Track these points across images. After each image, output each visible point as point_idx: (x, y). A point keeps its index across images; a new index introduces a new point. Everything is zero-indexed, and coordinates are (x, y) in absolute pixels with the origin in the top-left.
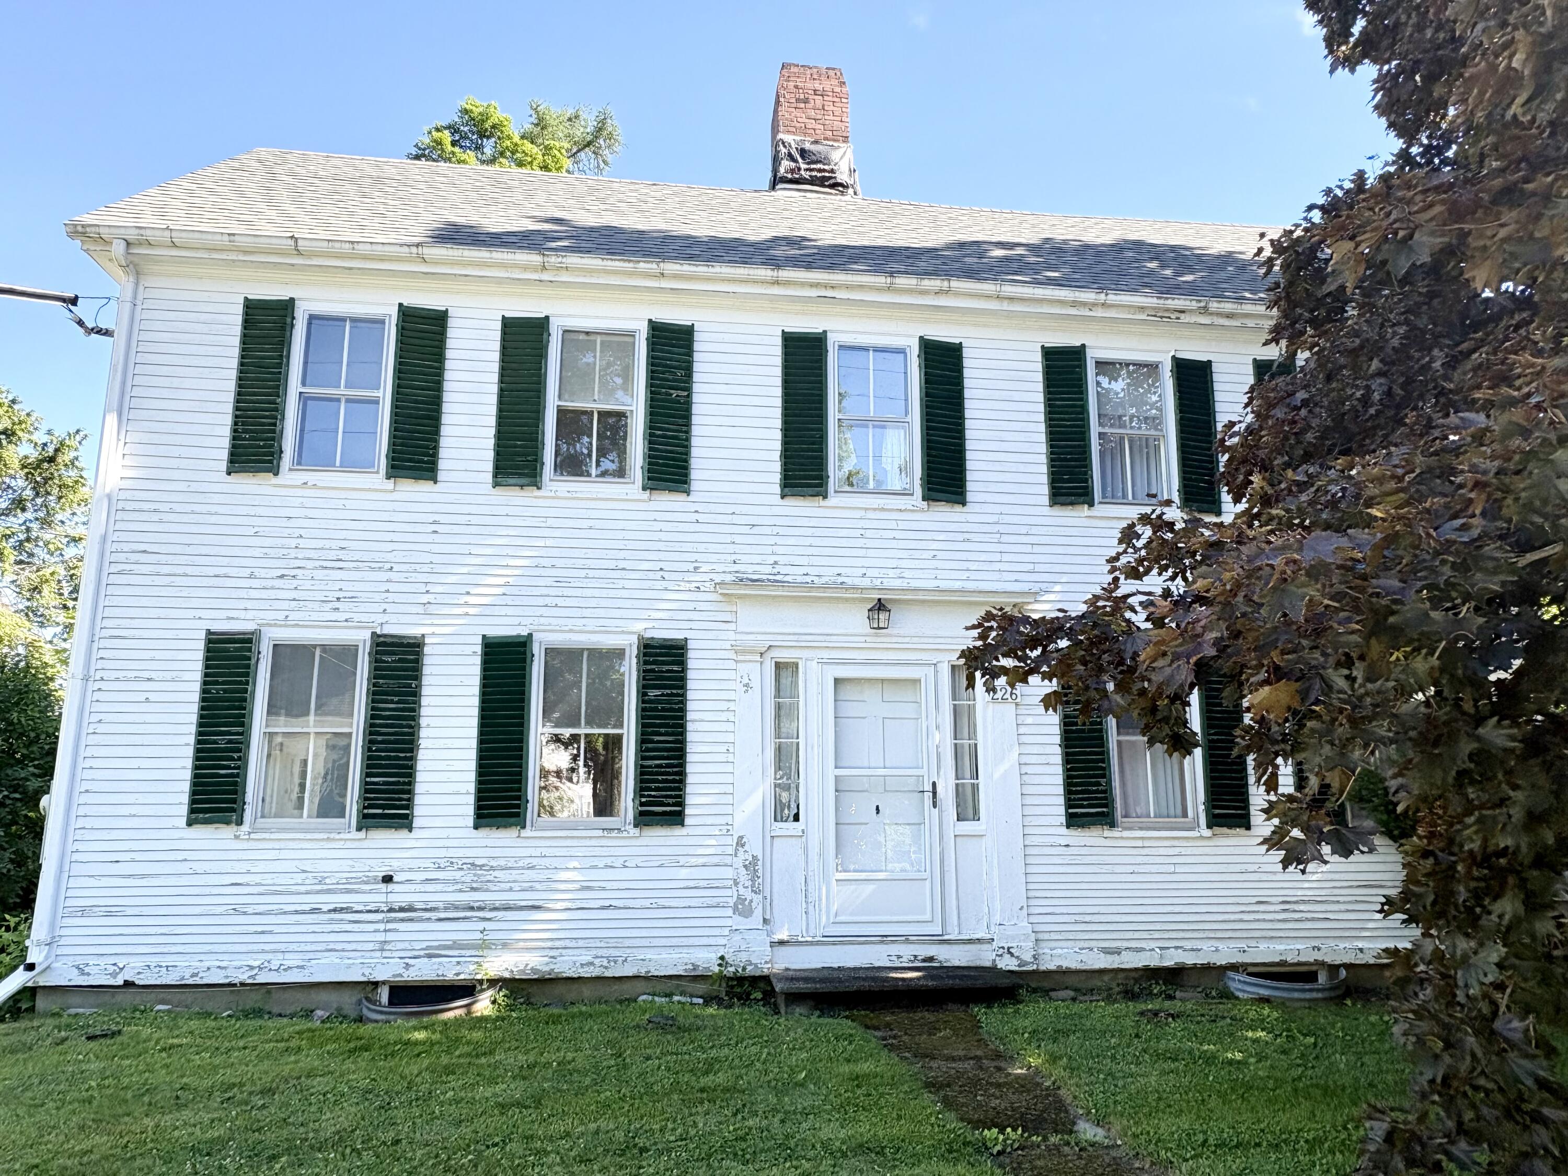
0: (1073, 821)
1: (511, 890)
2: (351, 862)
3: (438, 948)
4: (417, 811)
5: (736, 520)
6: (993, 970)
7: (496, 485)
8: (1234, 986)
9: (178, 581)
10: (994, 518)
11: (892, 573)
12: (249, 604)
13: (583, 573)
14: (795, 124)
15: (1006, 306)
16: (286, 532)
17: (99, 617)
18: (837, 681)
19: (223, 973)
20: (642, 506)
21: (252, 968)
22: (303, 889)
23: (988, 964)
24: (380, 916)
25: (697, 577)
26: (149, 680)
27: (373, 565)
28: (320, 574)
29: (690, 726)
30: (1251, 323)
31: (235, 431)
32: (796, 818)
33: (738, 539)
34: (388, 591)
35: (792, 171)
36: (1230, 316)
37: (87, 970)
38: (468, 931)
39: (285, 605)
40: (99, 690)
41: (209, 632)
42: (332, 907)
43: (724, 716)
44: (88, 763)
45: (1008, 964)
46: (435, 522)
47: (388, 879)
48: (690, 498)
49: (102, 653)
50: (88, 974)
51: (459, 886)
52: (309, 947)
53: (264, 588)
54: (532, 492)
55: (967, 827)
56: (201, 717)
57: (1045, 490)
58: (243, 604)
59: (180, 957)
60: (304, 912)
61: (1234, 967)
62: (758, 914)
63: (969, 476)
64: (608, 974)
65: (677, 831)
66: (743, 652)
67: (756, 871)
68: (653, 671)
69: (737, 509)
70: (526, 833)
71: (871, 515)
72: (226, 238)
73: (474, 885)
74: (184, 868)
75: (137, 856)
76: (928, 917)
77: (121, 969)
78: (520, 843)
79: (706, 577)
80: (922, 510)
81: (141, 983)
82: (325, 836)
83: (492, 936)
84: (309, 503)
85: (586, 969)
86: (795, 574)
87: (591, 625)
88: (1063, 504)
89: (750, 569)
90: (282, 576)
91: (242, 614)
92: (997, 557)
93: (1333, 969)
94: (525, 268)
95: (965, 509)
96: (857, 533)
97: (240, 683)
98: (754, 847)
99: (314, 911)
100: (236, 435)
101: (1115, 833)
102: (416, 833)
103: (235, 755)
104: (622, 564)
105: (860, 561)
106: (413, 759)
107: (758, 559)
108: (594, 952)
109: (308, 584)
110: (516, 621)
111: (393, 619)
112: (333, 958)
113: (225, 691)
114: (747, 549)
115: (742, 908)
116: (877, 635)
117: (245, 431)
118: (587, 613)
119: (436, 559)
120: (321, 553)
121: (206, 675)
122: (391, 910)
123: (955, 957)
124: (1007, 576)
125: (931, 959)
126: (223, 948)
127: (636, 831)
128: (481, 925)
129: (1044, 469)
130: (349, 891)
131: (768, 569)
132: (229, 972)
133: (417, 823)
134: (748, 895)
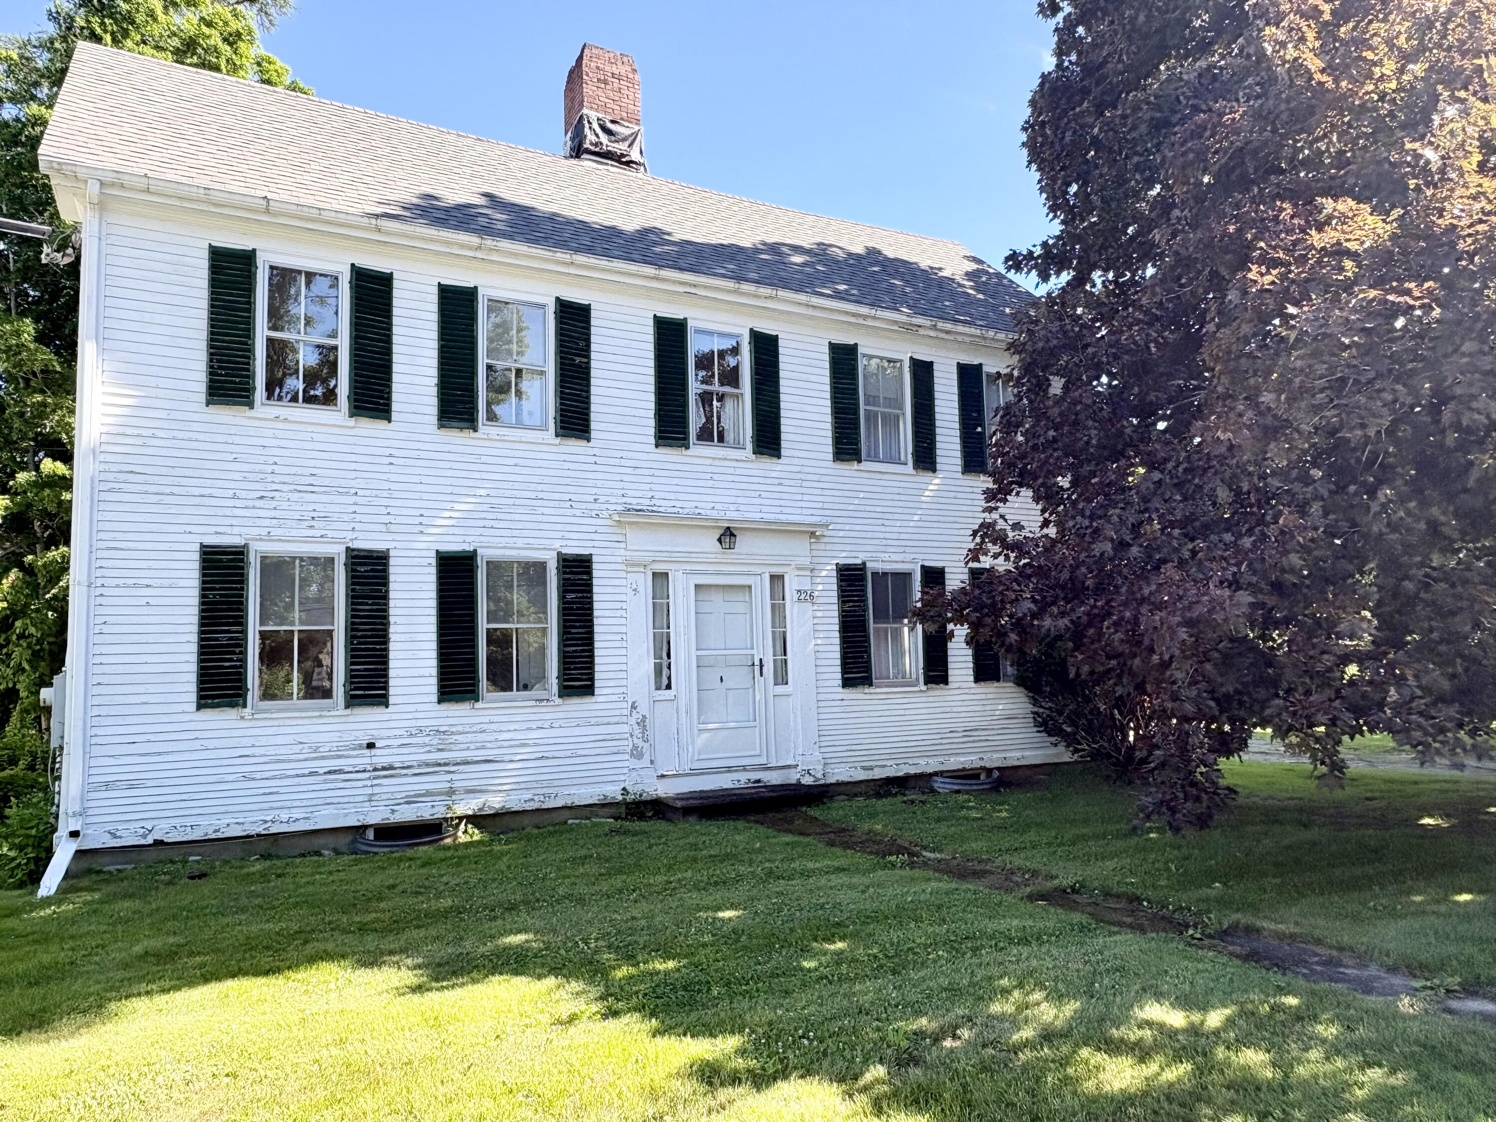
0: (847, 683)
1: (468, 749)
2: (339, 734)
3: (415, 796)
4: (392, 691)
5: (623, 462)
6: (799, 785)
7: (441, 426)
8: (936, 785)
9: (167, 499)
10: (798, 469)
11: (732, 507)
12: (234, 521)
13: (511, 501)
14: (597, 101)
15: (810, 312)
16: (262, 459)
17: (95, 531)
18: (697, 587)
19: (240, 828)
20: (555, 449)
21: (266, 822)
22: (301, 757)
23: (794, 782)
24: (367, 775)
25: (596, 506)
26: (148, 586)
27: (341, 490)
28: (295, 496)
29: (596, 621)
30: (960, 338)
31: (211, 367)
32: (669, 687)
33: (625, 478)
34: (355, 512)
35: (596, 145)
36: (948, 332)
37: (118, 834)
38: (439, 782)
39: (267, 522)
40: (101, 595)
41: (202, 546)
42: (326, 770)
43: (619, 613)
44: (98, 660)
45: (807, 780)
46: (391, 456)
47: (371, 746)
48: (590, 444)
49: (100, 563)
50: (120, 837)
51: (428, 748)
52: (309, 803)
53: (246, 508)
54: (468, 434)
55: (781, 689)
56: (202, 618)
57: (830, 449)
58: (229, 521)
59: (200, 818)
60: (304, 776)
61: (936, 774)
62: (647, 757)
63: (783, 436)
64: (544, 806)
65: (588, 700)
66: (634, 565)
67: (645, 726)
68: (569, 579)
69: (624, 454)
70: (478, 705)
71: (716, 463)
72: (202, 191)
73: (440, 747)
74: (197, 745)
75: (152, 737)
76: (757, 752)
77: (150, 831)
78: (473, 712)
79: (604, 507)
80: (752, 461)
81: (170, 840)
82: (317, 714)
83: (457, 784)
84: (280, 434)
85: (528, 804)
86: (664, 506)
87: (520, 543)
88: (842, 460)
89: (635, 501)
90: (262, 497)
91: (228, 530)
92: (799, 497)
93: (989, 771)
94: (462, 246)
95: (780, 461)
96: (708, 476)
97: (236, 589)
98: (643, 708)
99: (312, 774)
100: (212, 372)
101: (872, 690)
102: (391, 709)
103: (237, 650)
104: (540, 495)
105: (710, 498)
106: (386, 650)
107: (639, 494)
108: (533, 791)
109: (285, 505)
110: (460, 539)
111: (361, 535)
112: (330, 810)
113: (221, 596)
114: (631, 486)
115: (637, 753)
116: (723, 553)
117: (220, 368)
118: (515, 533)
119: (394, 486)
120: (294, 478)
121: (204, 582)
122: (375, 770)
123: (774, 778)
124: (805, 511)
125: (759, 781)
126: (237, 808)
127: (560, 701)
128: (449, 777)
129: (830, 434)
130: (339, 757)
131: (647, 502)
132: (246, 827)
133: (392, 700)
134: (640, 743)
